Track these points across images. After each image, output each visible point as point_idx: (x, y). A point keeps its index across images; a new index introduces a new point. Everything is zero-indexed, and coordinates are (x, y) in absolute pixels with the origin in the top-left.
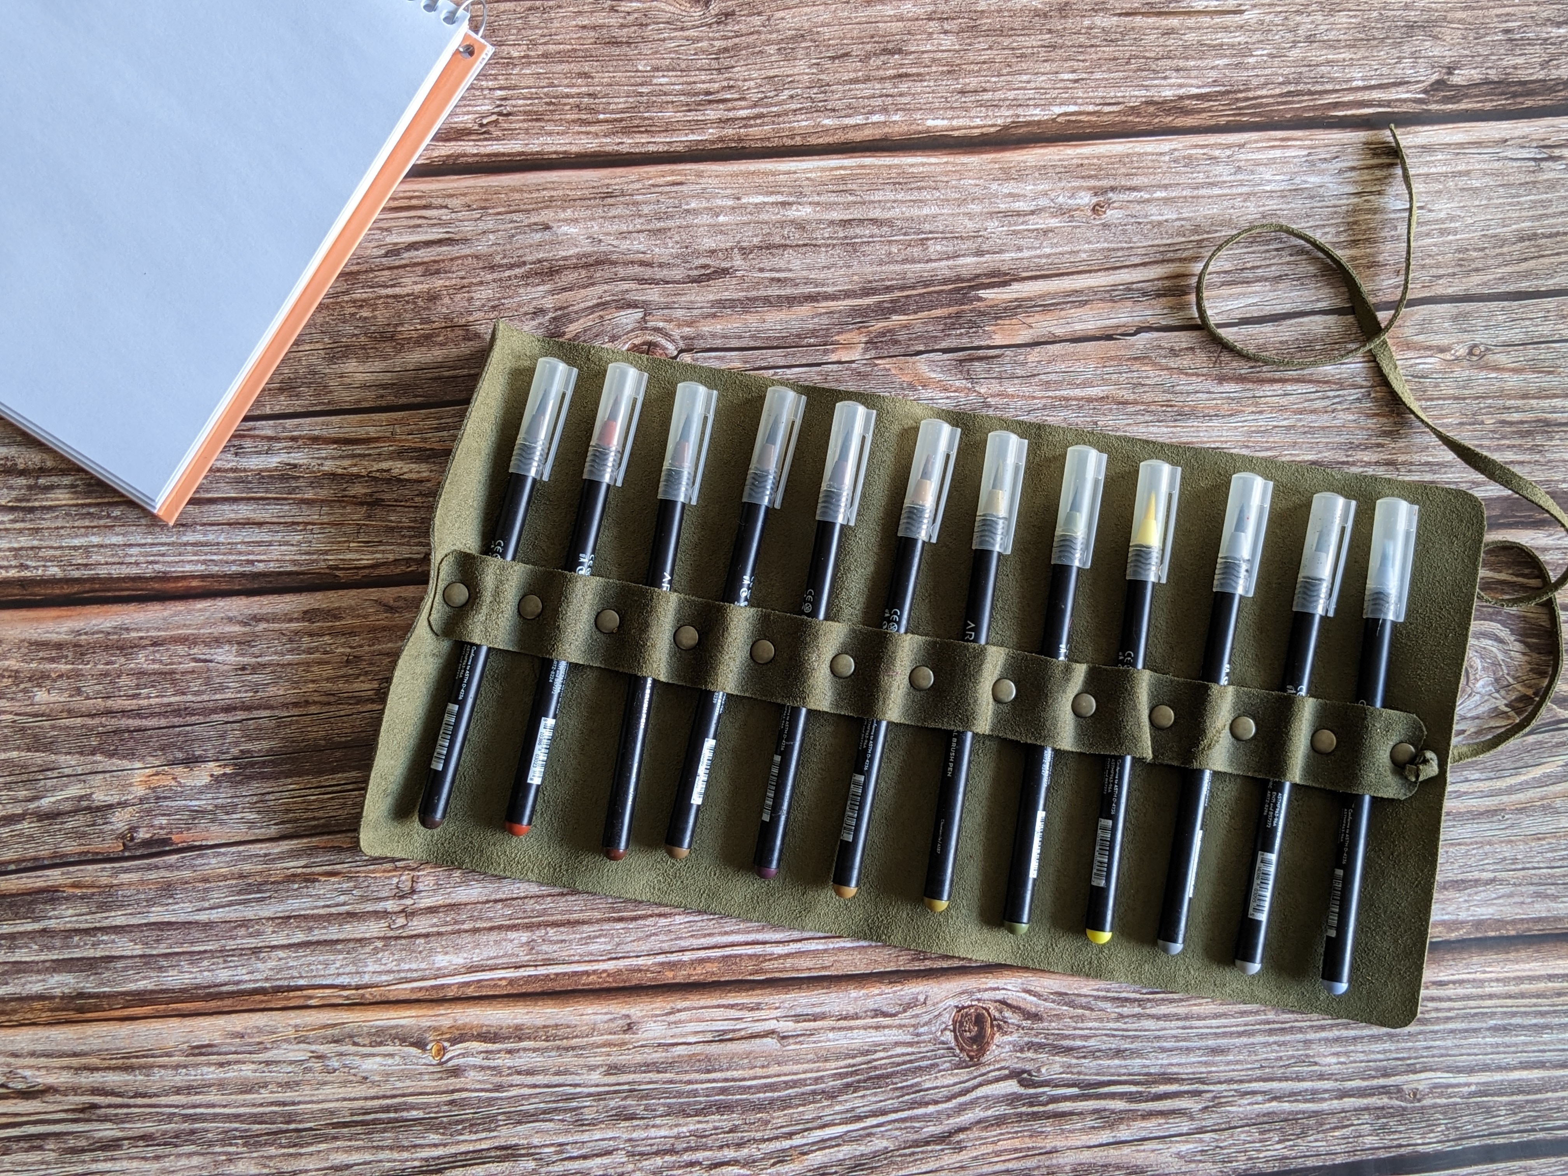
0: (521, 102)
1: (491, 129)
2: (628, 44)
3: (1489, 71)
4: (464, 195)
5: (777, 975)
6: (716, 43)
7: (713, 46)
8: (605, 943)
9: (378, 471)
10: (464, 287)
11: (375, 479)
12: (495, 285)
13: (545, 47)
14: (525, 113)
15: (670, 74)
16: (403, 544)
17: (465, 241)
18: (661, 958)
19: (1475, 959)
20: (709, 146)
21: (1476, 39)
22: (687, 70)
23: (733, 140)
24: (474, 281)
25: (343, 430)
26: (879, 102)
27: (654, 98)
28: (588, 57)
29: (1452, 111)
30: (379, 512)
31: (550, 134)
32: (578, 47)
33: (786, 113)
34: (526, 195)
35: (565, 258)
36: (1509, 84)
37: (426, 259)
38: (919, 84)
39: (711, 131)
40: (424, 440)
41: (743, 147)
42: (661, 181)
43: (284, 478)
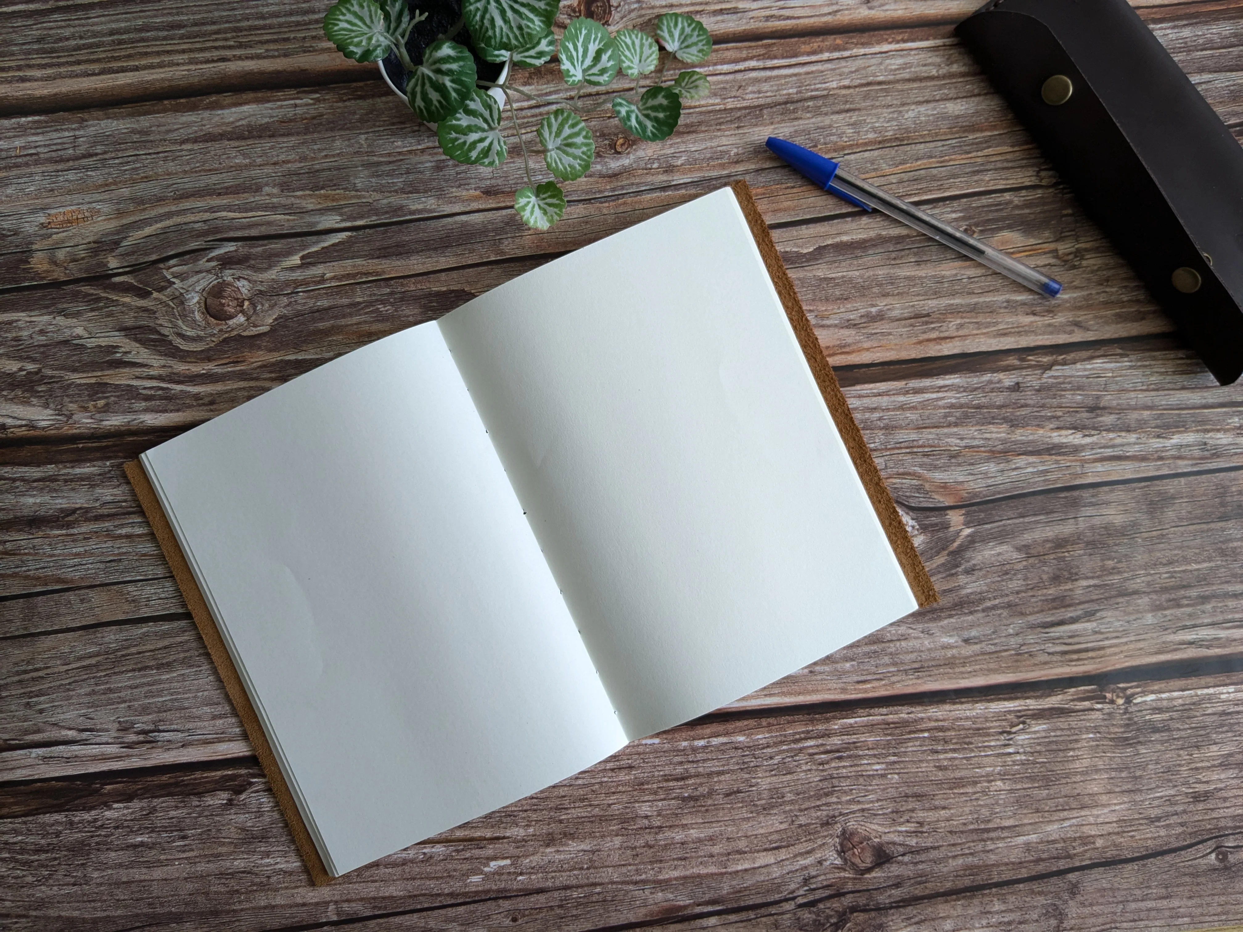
0: (993, 743)
1: (1016, 720)
2: (907, 796)
3: (198, 803)
4: (1035, 665)
5: (753, 44)
6: (834, 800)
7: (838, 797)
8: (891, 64)
9: (1093, 435)
10: (1032, 589)
11: (1095, 429)
12: (1006, 592)
13: (975, 790)
14: (988, 735)
15: (871, 773)
16: (1070, 377)
17: (1032, 627)
18: (846, 54)
19: (196, 80)
20: (837, 714)
21: (209, 830)
22: (857, 777)
23: (817, 720)
24: (1024, 594)
25: (1122, 467)
26: (699, 756)
27: (884, 751)
28: (940, 784)
29: (228, 769)
30: (1090, 402)
31: (967, 718)
32: (948, 791)
33: (776, 744)
34: (985, 667)
35: (951, 616)
36: (181, 793)
37: (1063, 610)
38: (667, 772)
39: (836, 727)
40: (1057, 462)
41: (809, 714)
42: (875, 684)
43: (1167, 426)
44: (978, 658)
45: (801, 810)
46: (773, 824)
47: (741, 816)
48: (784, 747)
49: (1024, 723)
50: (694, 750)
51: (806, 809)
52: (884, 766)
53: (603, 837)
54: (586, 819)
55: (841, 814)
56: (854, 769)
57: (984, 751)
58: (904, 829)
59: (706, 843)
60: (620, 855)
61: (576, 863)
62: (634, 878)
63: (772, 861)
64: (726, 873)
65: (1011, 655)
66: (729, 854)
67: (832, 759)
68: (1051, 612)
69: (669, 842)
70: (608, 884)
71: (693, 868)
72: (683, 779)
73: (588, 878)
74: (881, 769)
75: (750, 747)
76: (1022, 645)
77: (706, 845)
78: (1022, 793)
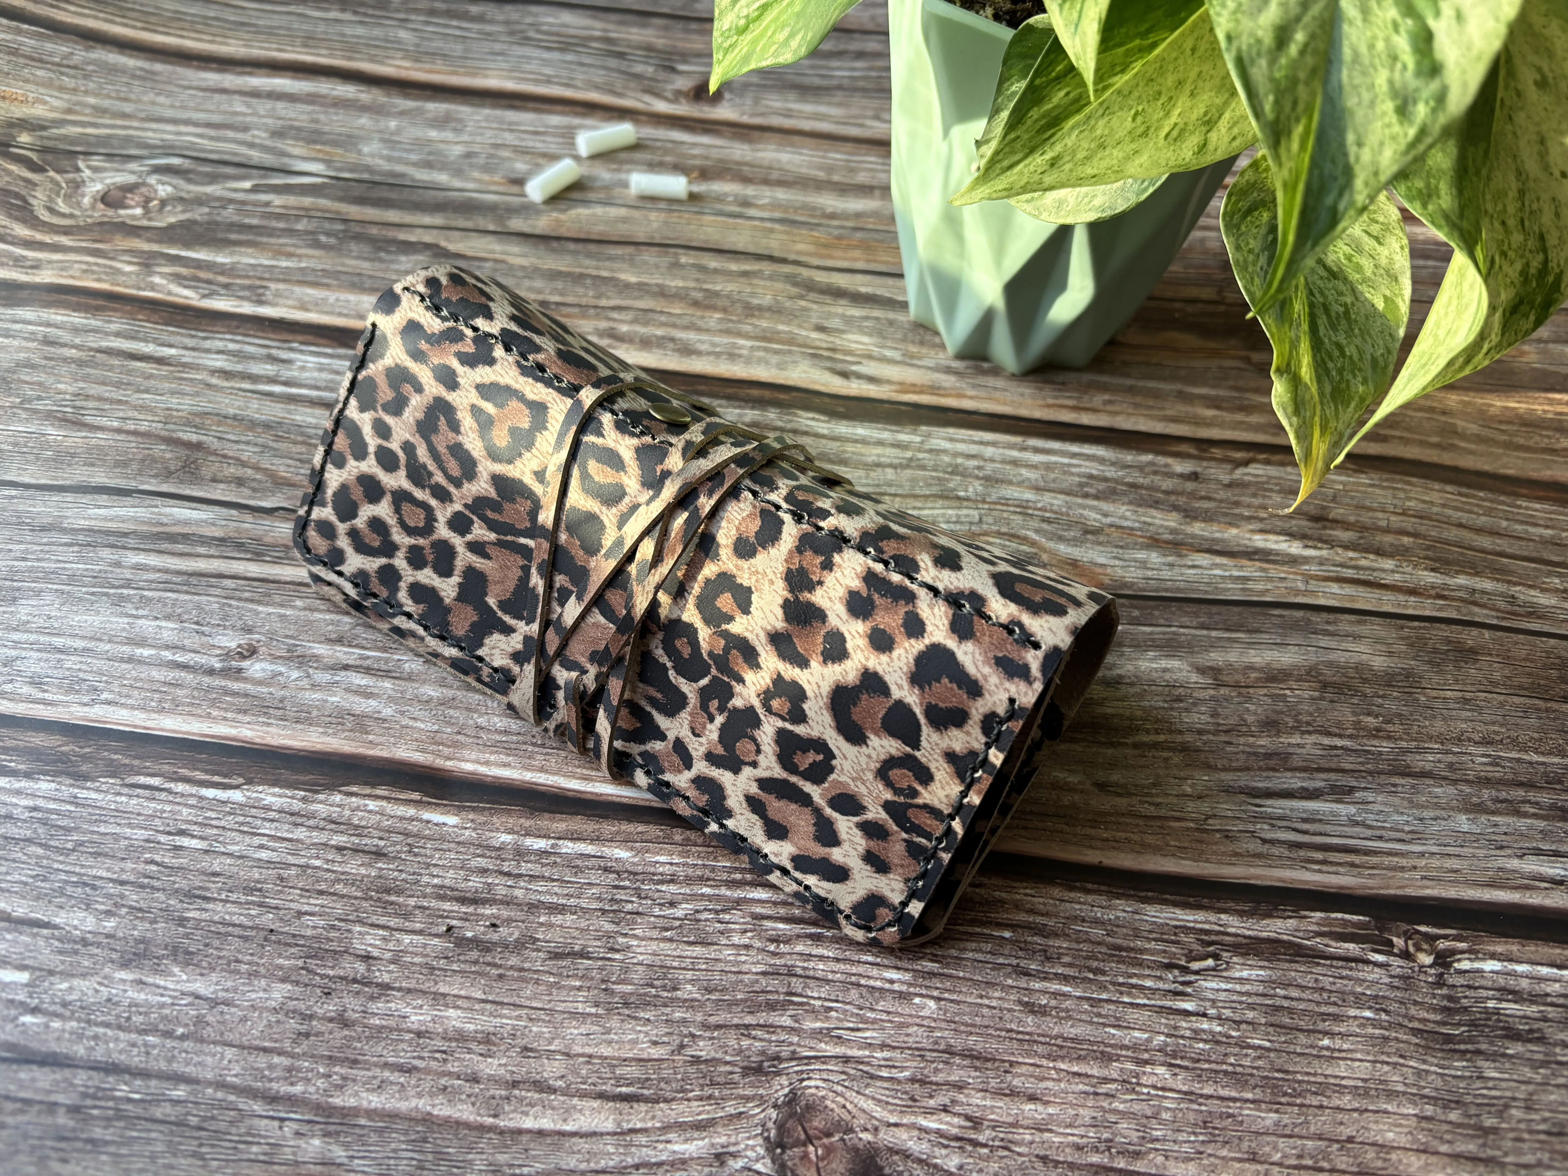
44: (1122, 820)
45: (706, 1026)
46: (635, 1042)
47: (570, 1006)
48: (706, 890)
49: (1216, 957)
50: (520, 854)
51: (718, 1027)
52: (907, 977)
53: (253, 975)
54: (237, 931)
55: (794, 1057)
56: (841, 966)
57: (1129, 994)
58: (934, 1125)
59: (473, 1046)
60: (269, 1025)
61: (164, 1018)
62: (274, 1085)
63: (609, 1125)
64: (491, 1129)
65: (1188, 829)
66: (515, 1084)
67: (798, 936)
68: (1265, 774)
69: (392, 1023)
70: (209, 1084)
71: (420, 1095)
72: (475, 901)
73: (171, 1060)
74: (900, 981)
75: (636, 874)
76: (1210, 817)
77: (470, 1051)
78: (1214, 1106)
